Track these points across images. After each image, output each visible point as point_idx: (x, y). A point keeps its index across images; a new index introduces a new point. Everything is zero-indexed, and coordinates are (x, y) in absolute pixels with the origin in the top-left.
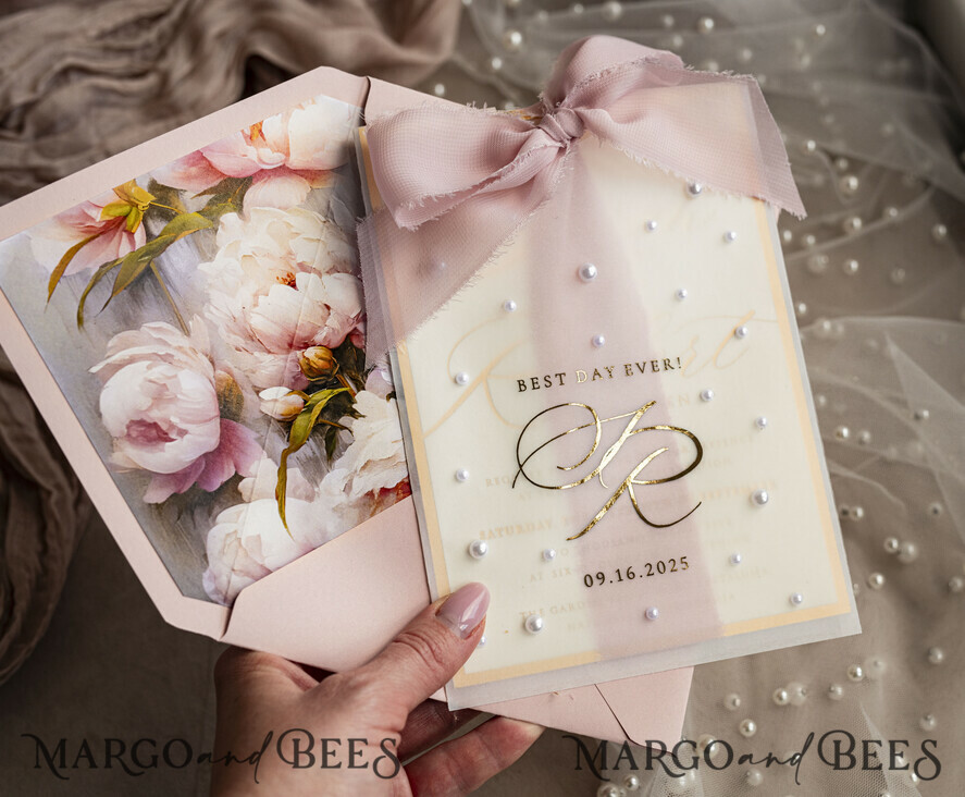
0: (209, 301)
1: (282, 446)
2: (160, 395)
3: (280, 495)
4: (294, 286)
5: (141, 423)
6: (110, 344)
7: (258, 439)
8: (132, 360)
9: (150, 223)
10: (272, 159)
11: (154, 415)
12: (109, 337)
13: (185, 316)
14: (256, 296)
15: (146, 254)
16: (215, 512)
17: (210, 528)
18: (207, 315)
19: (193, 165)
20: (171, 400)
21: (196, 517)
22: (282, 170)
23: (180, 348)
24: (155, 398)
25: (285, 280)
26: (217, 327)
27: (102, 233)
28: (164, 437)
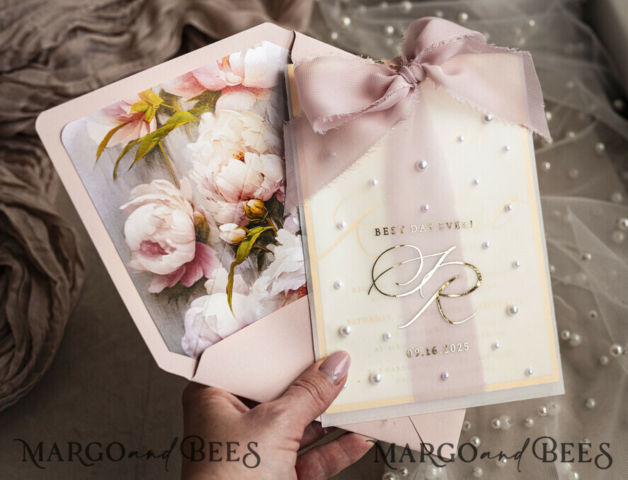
0: (192, 167)
1: (231, 260)
2: (161, 226)
3: (229, 291)
4: (243, 161)
5: (149, 242)
6: (132, 192)
7: (217, 255)
8: (145, 203)
9: (160, 117)
10: (234, 80)
11: (157, 238)
12: (132, 187)
13: (177, 176)
14: (220, 165)
15: (157, 136)
16: (190, 300)
17: (186, 310)
18: (191, 176)
19: (187, 81)
20: (167, 229)
21: (179, 302)
22: (240, 87)
23: (174, 197)
24: (157, 228)
25: (238, 157)
26: (196, 184)
27: (131, 121)
28: (162, 252)
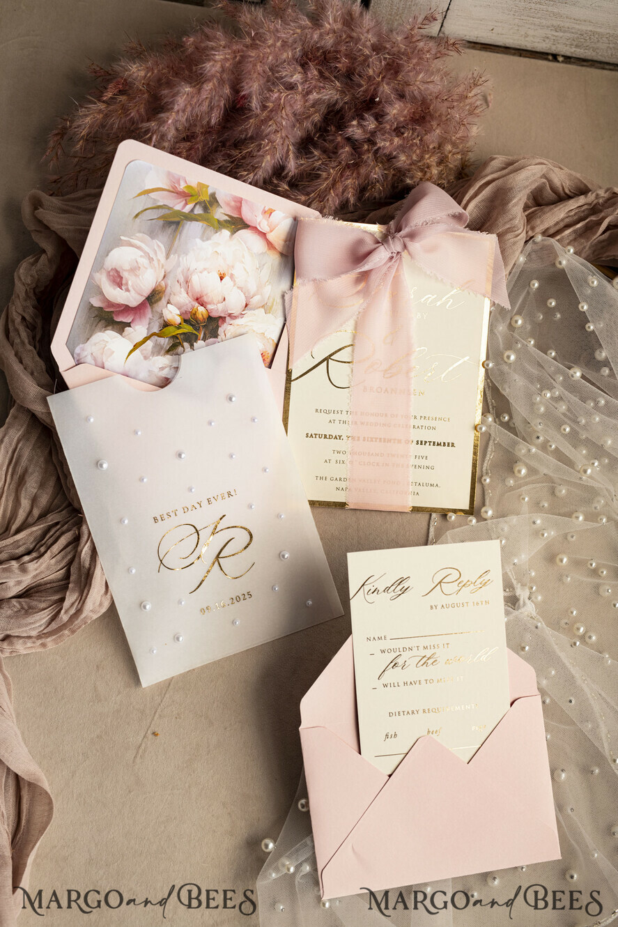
0: (187, 254)
1: (156, 330)
2: (134, 270)
3: (136, 347)
4: (221, 279)
5: (117, 272)
6: (138, 235)
7: (150, 319)
8: (138, 248)
9: (198, 207)
10: (264, 227)
11: (125, 275)
12: (140, 232)
13: (173, 250)
14: (205, 269)
15: (183, 216)
16: (108, 328)
17: (100, 331)
18: (181, 259)
19: (235, 201)
20: (136, 275)
21: (100, 323)
22: (263, 235)
23: (159, 260)
24: (131, 269)
25: (221, 274)
26: (179, 266)
27: (177, 193)
28: (120, 285)
